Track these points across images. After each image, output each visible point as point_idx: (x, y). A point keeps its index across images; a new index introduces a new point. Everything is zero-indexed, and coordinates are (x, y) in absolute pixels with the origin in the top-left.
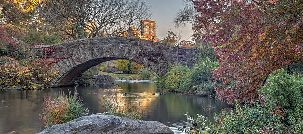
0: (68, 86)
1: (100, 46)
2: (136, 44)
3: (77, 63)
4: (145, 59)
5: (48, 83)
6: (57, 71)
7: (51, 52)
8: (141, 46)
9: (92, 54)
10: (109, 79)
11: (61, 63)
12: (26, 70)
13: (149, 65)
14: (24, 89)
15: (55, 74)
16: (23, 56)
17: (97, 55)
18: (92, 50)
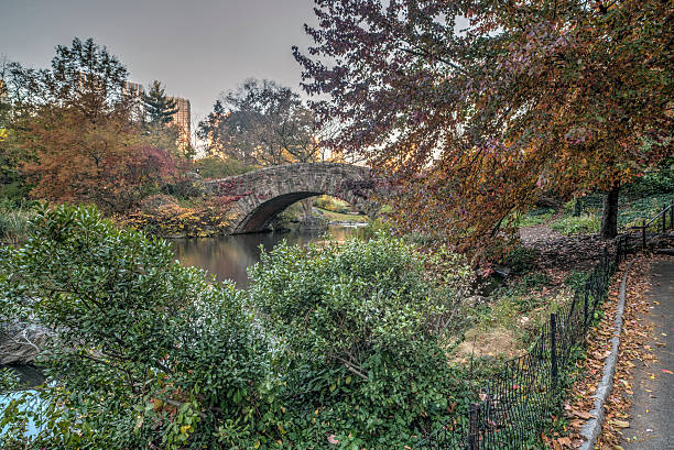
0: (259, 232)
1: (289, 177)
2: (337, 172)
3: (261, 201)
4: (350, 192)
5: (227, 228)
6: (236, 214)
7: (230, 188)
8: (344, 175)
9: (280, 188)
10: (318, 222)
11: (241, 202)
12: (191, 211)
13: (355, 202)
14: (191, 237)
15: (234, 216)
16: (196, 194)
17: (286, 189)
18: (279, 183)
